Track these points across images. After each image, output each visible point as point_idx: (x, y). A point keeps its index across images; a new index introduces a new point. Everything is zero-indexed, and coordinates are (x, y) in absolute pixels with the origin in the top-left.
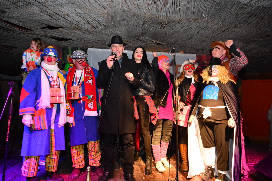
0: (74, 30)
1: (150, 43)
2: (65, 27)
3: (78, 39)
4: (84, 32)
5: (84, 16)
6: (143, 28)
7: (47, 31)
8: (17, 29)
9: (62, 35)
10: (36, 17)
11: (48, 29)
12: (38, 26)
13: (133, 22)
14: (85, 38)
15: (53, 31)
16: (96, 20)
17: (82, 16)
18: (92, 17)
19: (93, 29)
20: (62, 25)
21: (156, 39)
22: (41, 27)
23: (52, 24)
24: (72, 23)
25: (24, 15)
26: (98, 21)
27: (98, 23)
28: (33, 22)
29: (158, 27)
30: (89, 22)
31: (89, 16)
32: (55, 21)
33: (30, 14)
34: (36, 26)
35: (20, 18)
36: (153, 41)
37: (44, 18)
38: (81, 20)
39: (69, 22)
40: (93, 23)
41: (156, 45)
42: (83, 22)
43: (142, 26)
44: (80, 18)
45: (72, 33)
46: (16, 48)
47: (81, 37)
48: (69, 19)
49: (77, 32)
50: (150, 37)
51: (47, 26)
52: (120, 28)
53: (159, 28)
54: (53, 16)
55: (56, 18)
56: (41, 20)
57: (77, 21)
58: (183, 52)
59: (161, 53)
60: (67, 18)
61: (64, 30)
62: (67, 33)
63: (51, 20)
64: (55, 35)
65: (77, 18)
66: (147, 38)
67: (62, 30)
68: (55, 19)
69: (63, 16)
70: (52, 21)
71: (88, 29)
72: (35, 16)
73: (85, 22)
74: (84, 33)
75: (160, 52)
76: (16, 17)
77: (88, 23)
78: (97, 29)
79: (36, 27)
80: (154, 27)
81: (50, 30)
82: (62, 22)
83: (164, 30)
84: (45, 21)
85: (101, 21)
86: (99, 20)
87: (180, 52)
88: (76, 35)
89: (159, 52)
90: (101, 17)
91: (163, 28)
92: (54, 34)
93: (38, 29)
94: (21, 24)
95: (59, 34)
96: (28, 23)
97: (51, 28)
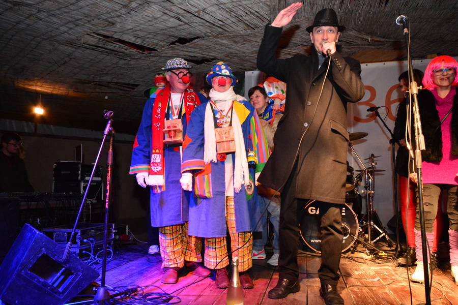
0: (218, 38)
1: (359, 45)
2: (203, 34)
3: (227, 56)
4: (234, 39)
5: (231, 7)
6: (341, 12)
7: (176, 47)
8: (135, 51)
9: (201, 52)
10: (158, 25)
11: (178, 44)
12: (163, 41)
13: (320, 3)
14: (239, 51)
15: (186, 47)
16: (252, 13)
17: (229, 8)
18: (245, 8)
19: (249, 32)
20: (199, 32)
21: (371, 34)
22: (167, 43)
23: (183, 35)
24: (214, 25)
25: (141, 24)
26: (257, 14)
27: (257, 16)
28: (155, 36)
29: (373, 5)
30: (240, 18)
31: (240, 5)
32: (186, 26)
33: (149, 21)
34: (161, 41)
35: (136, 31)
36: (365, 37)
37: (170, 25)
38: (229, 17)
39: (208, 24)
40: (247, 18)
41: (373, 47)
42: (231, 20)
43: (340, 7)
44: (224, 13)
45: (216, 46)
46: (139, 87)
47: (231, 51)
48: (207, 17)
49: (223, 42)
50: (359, 31)
51: (177, 39)
52: (298, 20)
53: (377, 5)
54: (183, 16)
55: (187, 21)
56: (166, 29)
57: (220, 20)
58: (436, 55)
59: (386, 63)
60: (203, 18)
61: (203, 42)
62: (207, 46)
63: (180, 25)
64: (191, 54)
65: (220, 14)
66: (351, 33)
67: (199, 43)
68: (186, 23)
69: (196, 14)
70: (181, 27)
71: (241, 32)
72: (156, 23)
73: (233, 20)
74: (235, 42)
75: (383, 63)
76: (130, 29)
77: (240, 21)
78: (256, 30)
79: (161, 43)
80: (365, 7)
81: (182, 45)
82: (198, 28)
83: (387, 9)
84: (171, 29)
85: (262, 13)
86: (258, 10)
87: (429, 56)
88: (223, 47)
89: (382, 61)
90: (261, 4)
91: (384, 5)
92: (188, 52)
93: (163, 47)
94: (139, 42)
95: (196, 50)
96: (148, 38)
97: (183, 41)
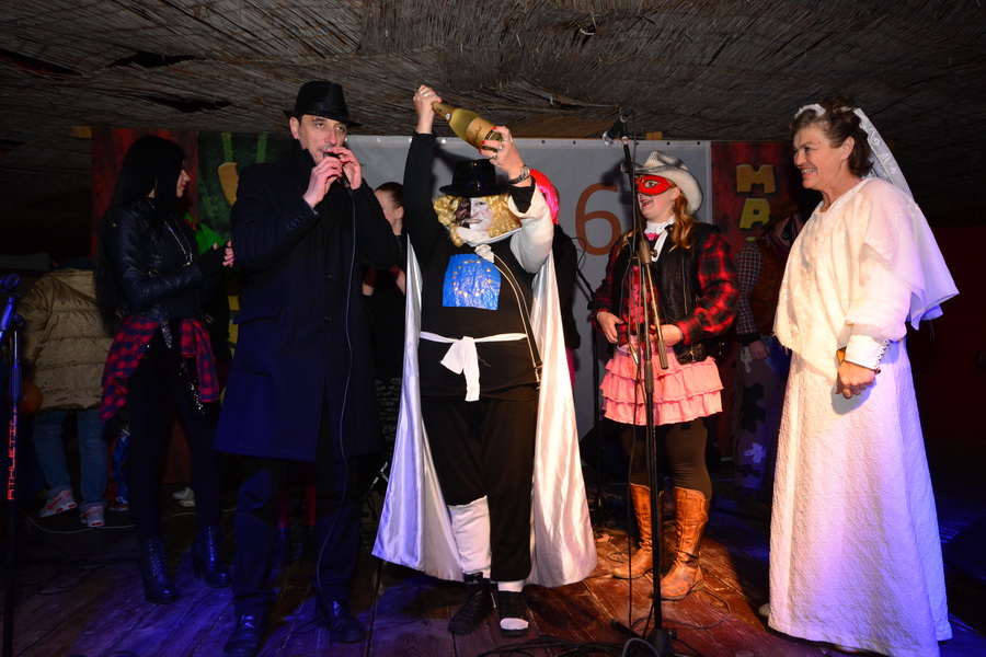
0: (239, 64)
1: (531, 106)
2: (203, 53)
3: (258, 101)
4: (276, 70)
5: (273, 7)
6: (503, 46)
7: (132, 72)
8: (17, 70)
9: (194, 88)
10: (87, 21)
11: (138, 66)
12: (98, 54)
13: (463, 26)
14: (286, 94)
15: (159, 73)
16: (320, 24)
17: (269, 9)
18: (304, 13)
19: (312, 60)
20: (192, 47)
21: (555, 89)
22: (109, 59)
23: (150, 47)
24: (231, 38)
25: (41, 14)
26: (331, 27)
27: (331, 32)
28: (76, 41)
29: (561, 41)
30: (293, 30)
31: (294, 6)
32: (162, 31)
33: (64, 9)
34: (92, 54)
35: (25, 26)
36: (544, 94)
37: (118, 23)
38: (266, 25)
39: (216, 34)
40: (309, 33)
41: (556, 112)
42: (270, 33)
43: (502, 39)
44: (256, 17)
45: (231, 79)
46: (21, 147)
47: (267, 91)
48: (215, 20)
49: (250, 72)
50: (533, 82)
51: (133, 53)
52: (417, 50)
53: (568, 43)
54: (155, 11)
55: (164, 21)
56: (107, 32)
57: (246, 31)
58: (660, 134)
59: (577, 140)
60: (207, 20)
61: (202, 68)
62: (211, 77)
63: (146, 28)
64: (168, 90)
65: (246, 19)
66: (519, 85)
67: (191, 69)
68: (161, 25)
69: (191, 12)
70: (149, 32)
71: (294, 60)
72: (81, 16)
73: (278, 32)
74: (278, 76)
75: (573, 140)
76: (9, 22)
77: (292, 36)
78: (328, 59)
79: (91, 59)
80: (547, 43)
81: (147, 70)
82: (188, 37)
83: (585, 52)
84: (121, 33)
85: (342, 27)
86: (333, 21)
87: (649, 135)
88: (249, 84)
89: (569, 137)
90: (342, 10)
91: (580, 44)
92: (160, 84)
93: (98, 67)
94: (30, 51)
95: (181, 82)
96: (56, 45)
97: (149, 59)
